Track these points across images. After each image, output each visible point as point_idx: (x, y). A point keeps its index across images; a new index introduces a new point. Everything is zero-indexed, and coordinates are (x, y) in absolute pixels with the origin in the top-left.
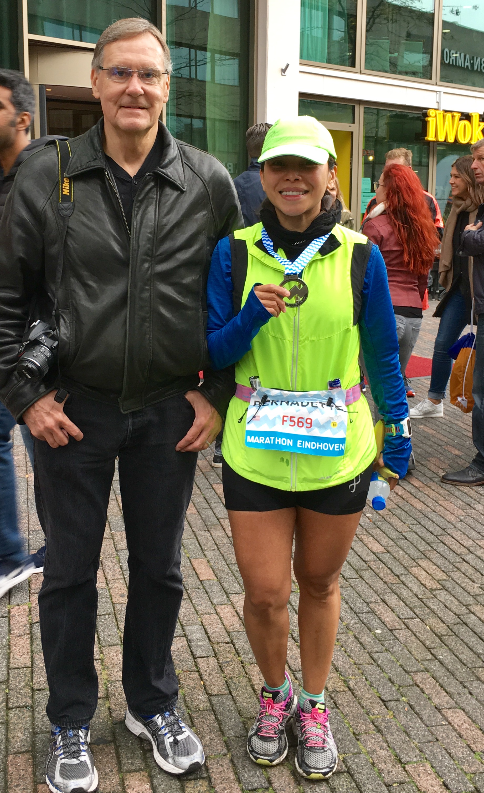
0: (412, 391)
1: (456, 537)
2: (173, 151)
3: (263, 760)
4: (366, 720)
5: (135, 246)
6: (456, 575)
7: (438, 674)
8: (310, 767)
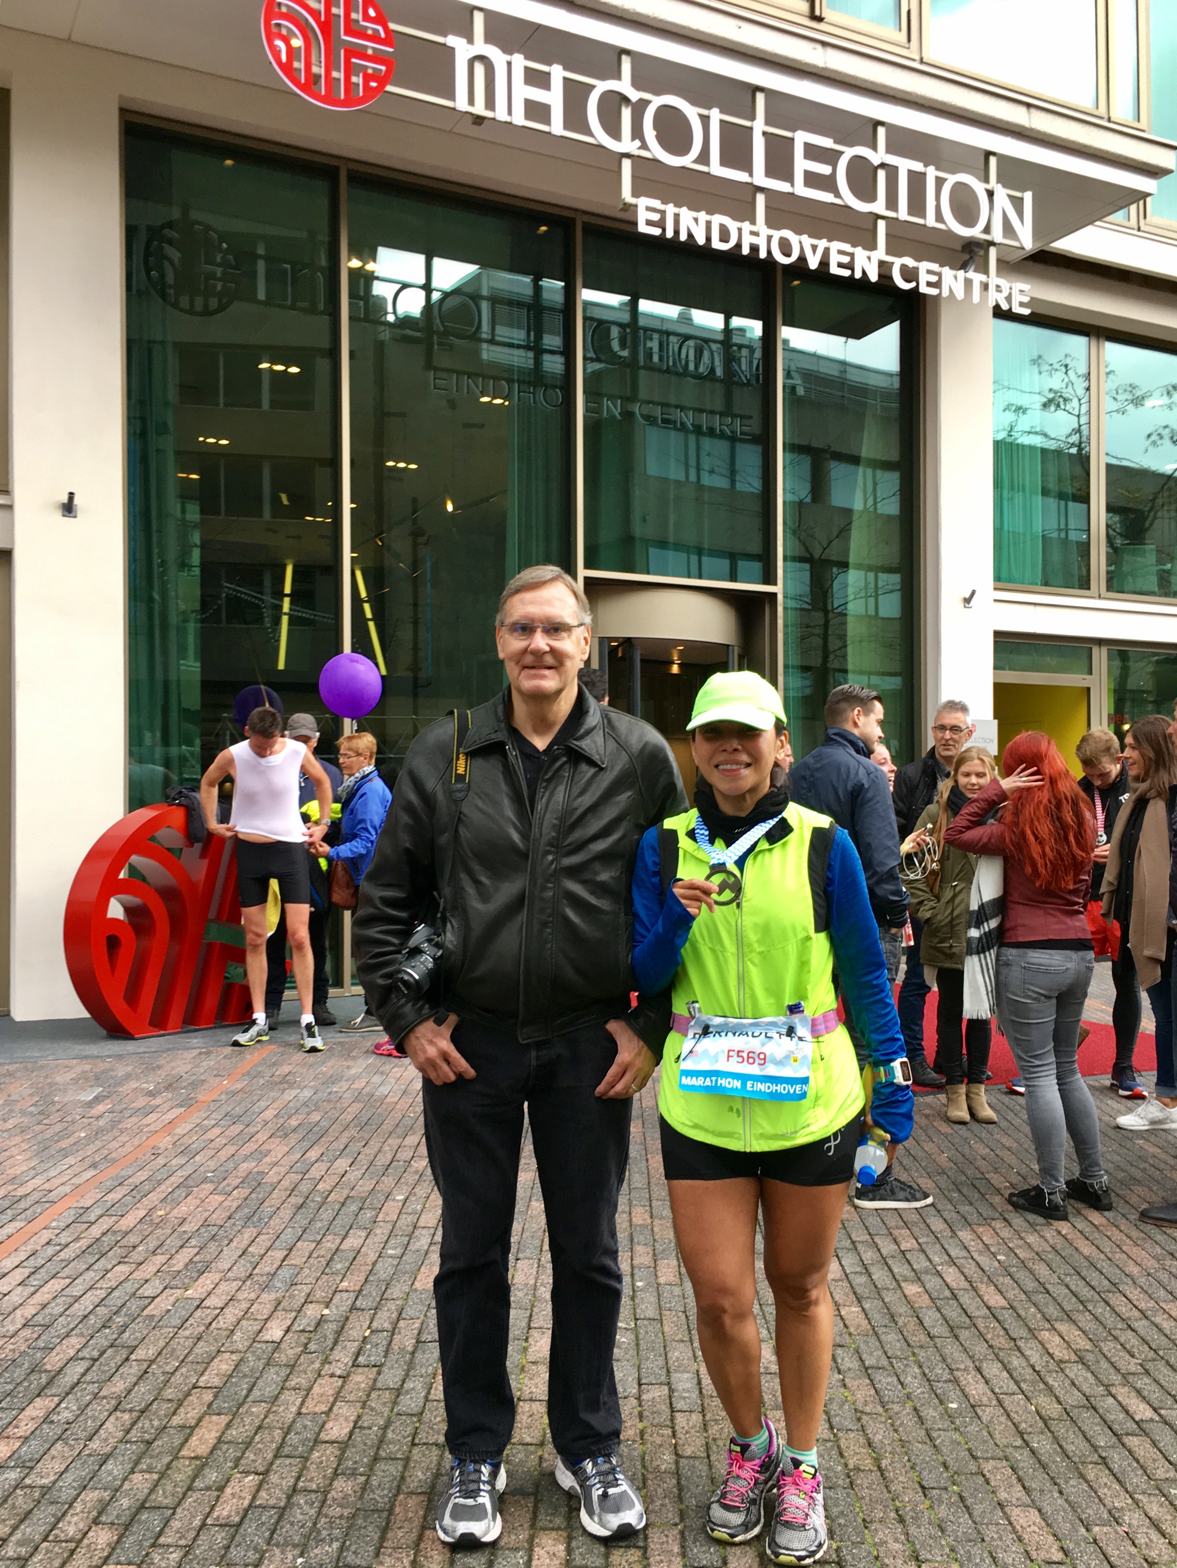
0: (1140, 1088)
1: (1130, 1296)
2: (593, 718)
3: (721, 1534)
4: (888, 1506)
5: (537, 834)
6: (1109, 1347)
7: (1021, 1465)
8: (780, 1547)
